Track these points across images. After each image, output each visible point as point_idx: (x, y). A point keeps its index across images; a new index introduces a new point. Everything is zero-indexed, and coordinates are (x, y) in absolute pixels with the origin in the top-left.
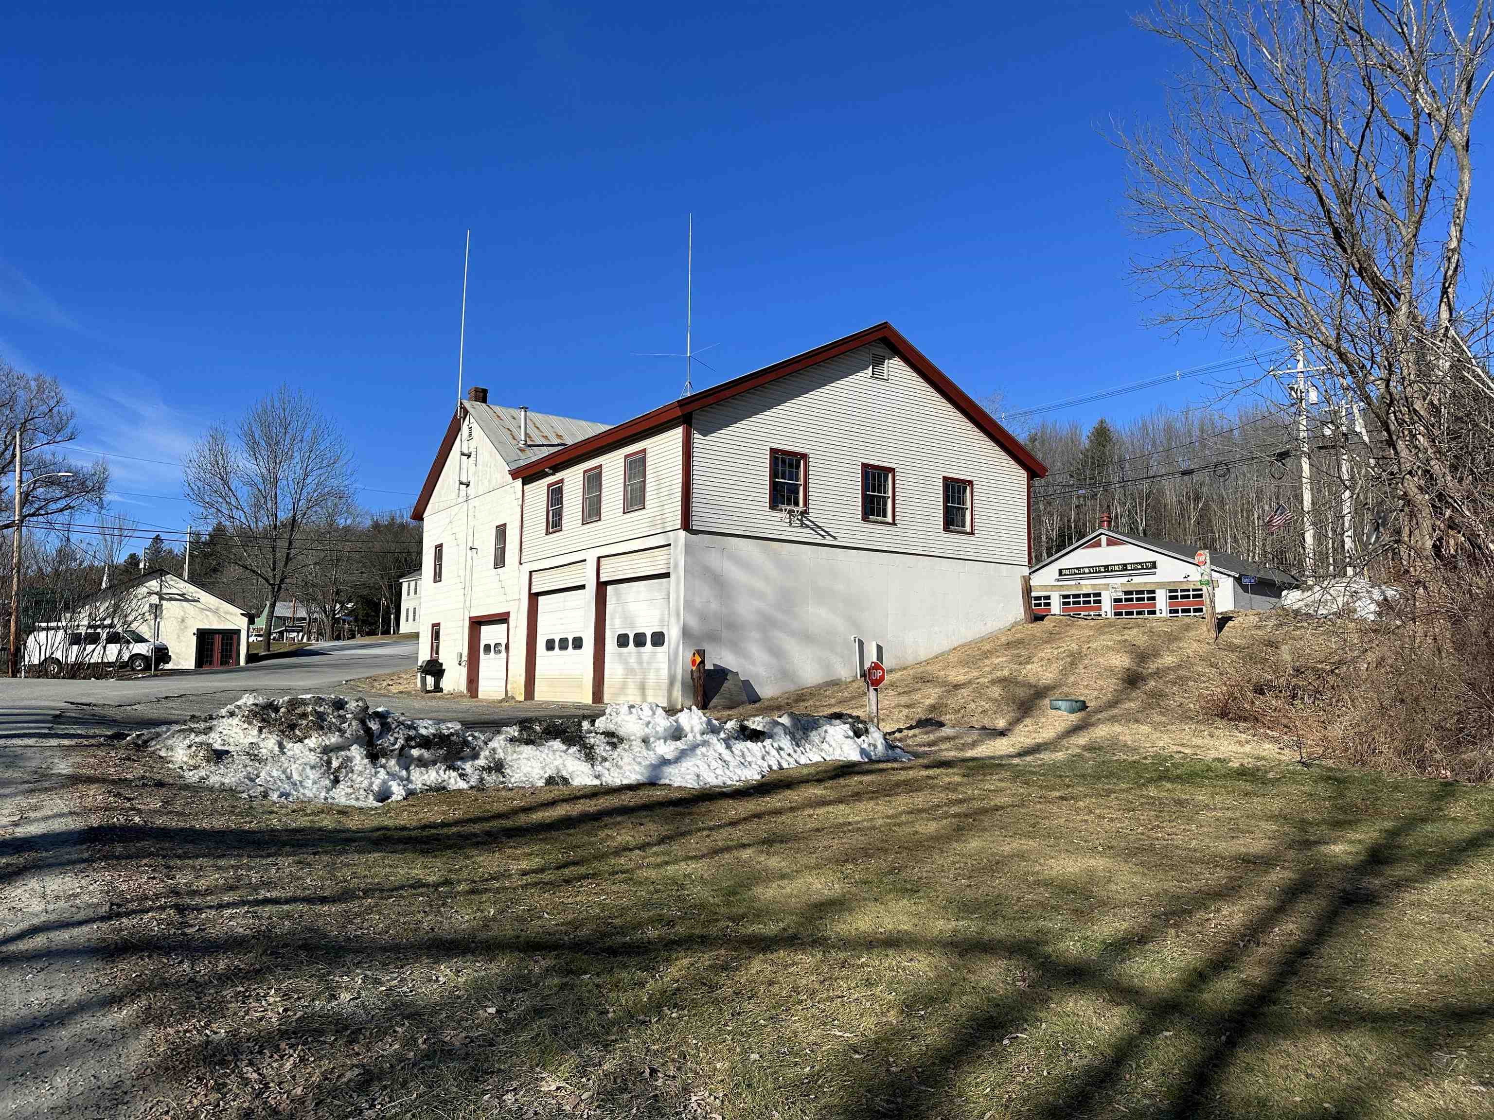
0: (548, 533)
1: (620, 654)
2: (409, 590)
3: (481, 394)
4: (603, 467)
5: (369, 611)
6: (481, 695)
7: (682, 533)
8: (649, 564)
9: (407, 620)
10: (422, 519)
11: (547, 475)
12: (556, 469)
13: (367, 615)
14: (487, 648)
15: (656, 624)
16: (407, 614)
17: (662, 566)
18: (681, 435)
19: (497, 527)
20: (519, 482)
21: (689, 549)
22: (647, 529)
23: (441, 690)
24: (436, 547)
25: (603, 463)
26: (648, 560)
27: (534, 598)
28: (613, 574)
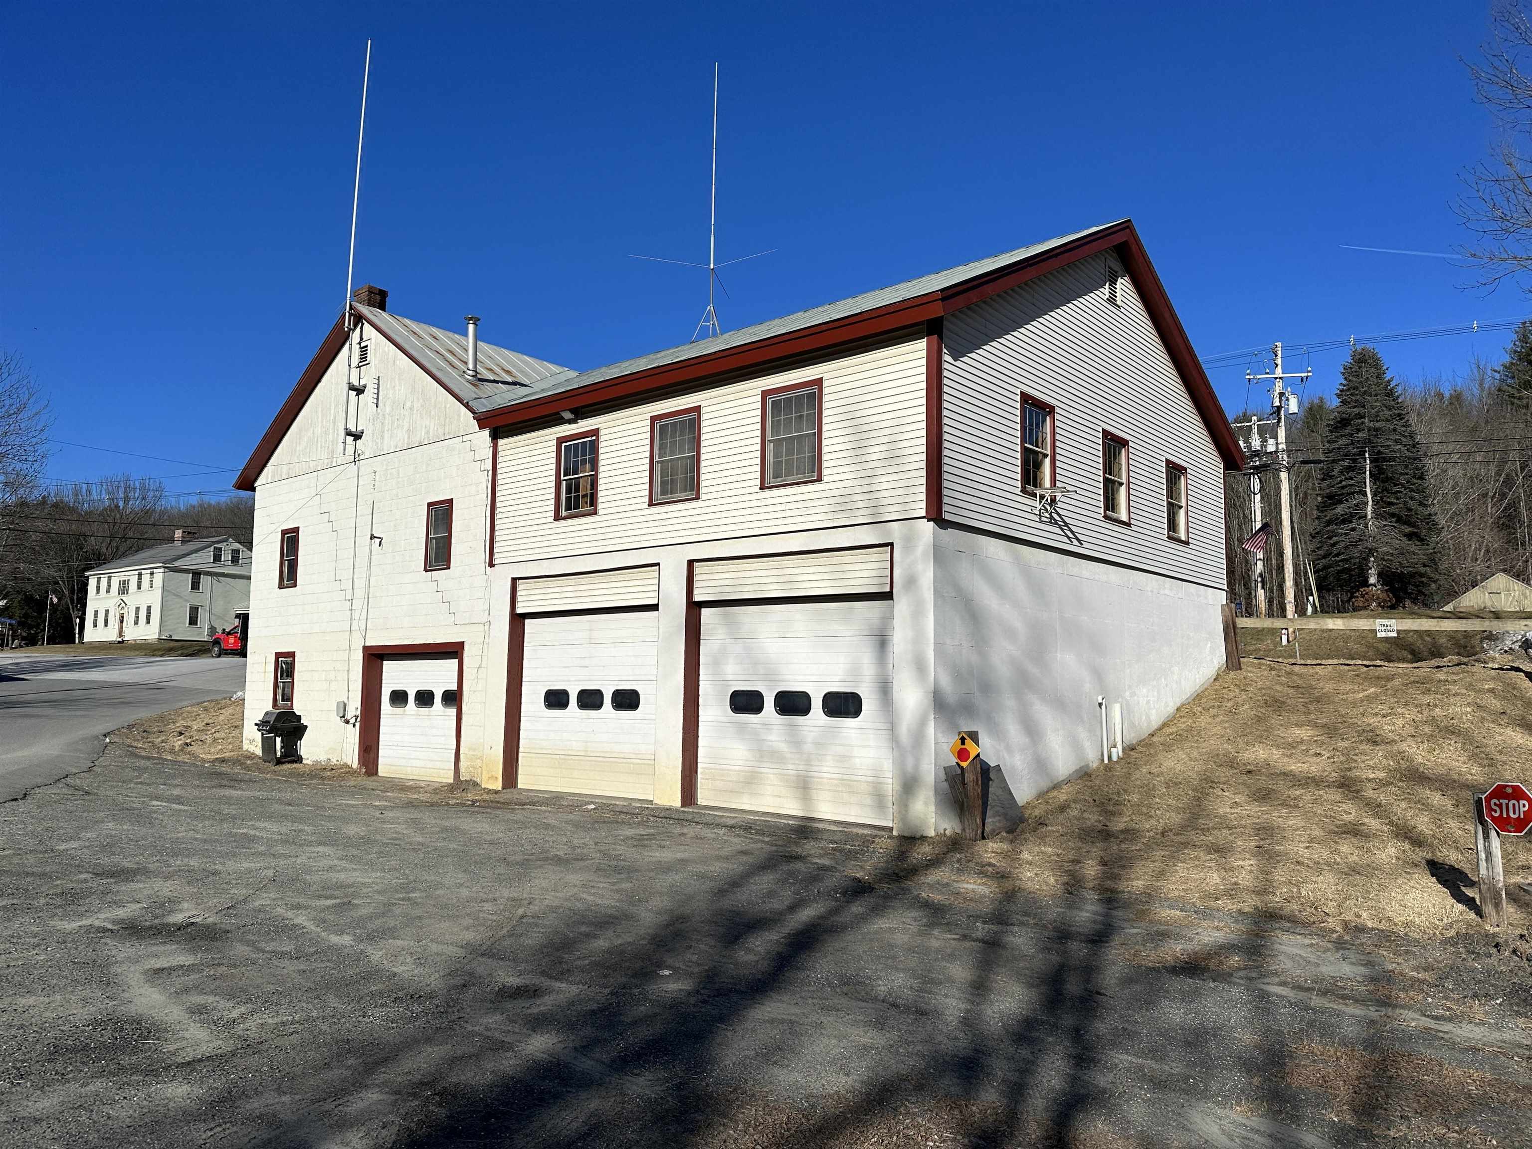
0: (557, 518)
1: (742, 727)
2: (98, 587)
3: (378, 298)
4: (703, 411)
5: (30, 611)
6: (382, 771)
7: (929, 527)
8: (826, 577)
9: (95, 625)
10: (254, 490)
11: (560, 421)
12: (580, 414)
13: (26, 616)
14: (399, 698)
15: (838, 678)
16: (96, 617)
17: (867, 581)
18: (924, 353)
19: (429, 505)
20: (486, 433)
21: (939, 555)
22: (830, 516)
23: (299, 759)
24: (284, 532)
25: (703, 404)
26: (828, 569)
27: (518, 621)
28: (728, 589)
